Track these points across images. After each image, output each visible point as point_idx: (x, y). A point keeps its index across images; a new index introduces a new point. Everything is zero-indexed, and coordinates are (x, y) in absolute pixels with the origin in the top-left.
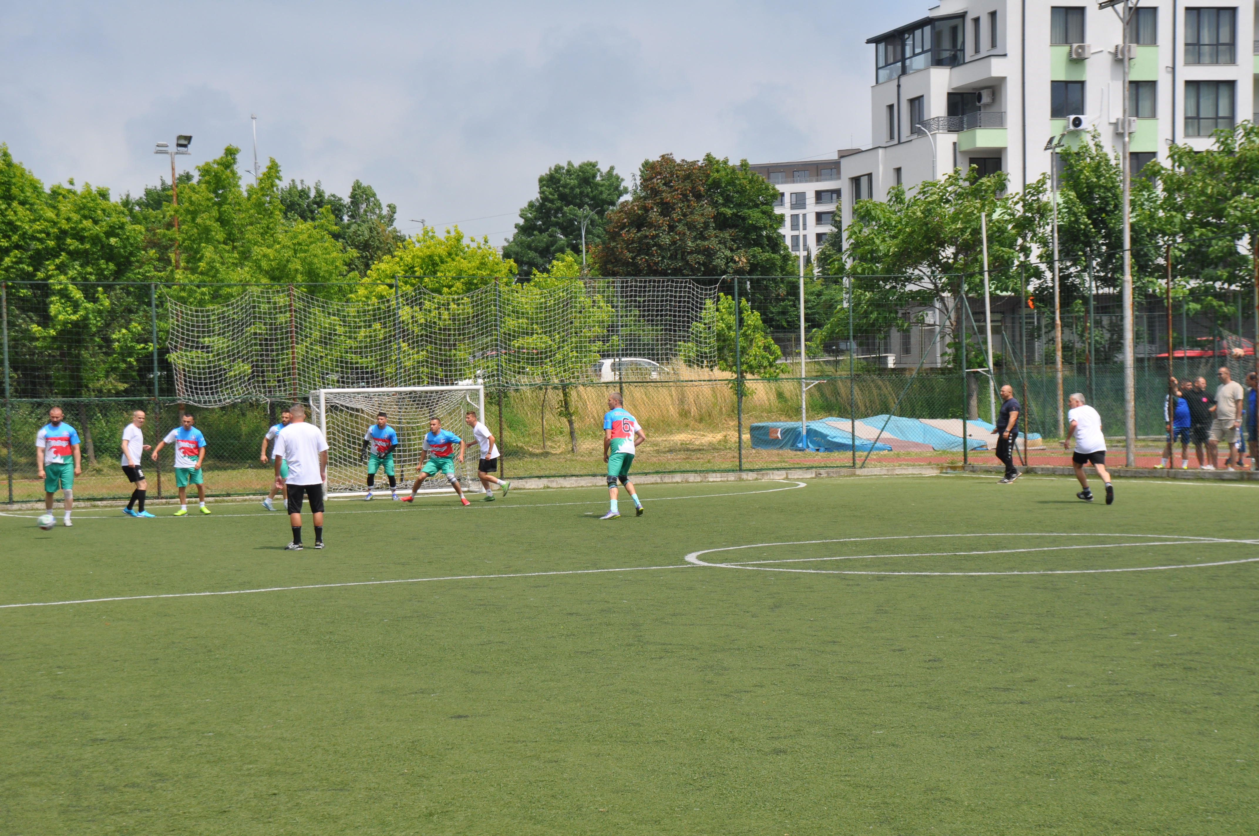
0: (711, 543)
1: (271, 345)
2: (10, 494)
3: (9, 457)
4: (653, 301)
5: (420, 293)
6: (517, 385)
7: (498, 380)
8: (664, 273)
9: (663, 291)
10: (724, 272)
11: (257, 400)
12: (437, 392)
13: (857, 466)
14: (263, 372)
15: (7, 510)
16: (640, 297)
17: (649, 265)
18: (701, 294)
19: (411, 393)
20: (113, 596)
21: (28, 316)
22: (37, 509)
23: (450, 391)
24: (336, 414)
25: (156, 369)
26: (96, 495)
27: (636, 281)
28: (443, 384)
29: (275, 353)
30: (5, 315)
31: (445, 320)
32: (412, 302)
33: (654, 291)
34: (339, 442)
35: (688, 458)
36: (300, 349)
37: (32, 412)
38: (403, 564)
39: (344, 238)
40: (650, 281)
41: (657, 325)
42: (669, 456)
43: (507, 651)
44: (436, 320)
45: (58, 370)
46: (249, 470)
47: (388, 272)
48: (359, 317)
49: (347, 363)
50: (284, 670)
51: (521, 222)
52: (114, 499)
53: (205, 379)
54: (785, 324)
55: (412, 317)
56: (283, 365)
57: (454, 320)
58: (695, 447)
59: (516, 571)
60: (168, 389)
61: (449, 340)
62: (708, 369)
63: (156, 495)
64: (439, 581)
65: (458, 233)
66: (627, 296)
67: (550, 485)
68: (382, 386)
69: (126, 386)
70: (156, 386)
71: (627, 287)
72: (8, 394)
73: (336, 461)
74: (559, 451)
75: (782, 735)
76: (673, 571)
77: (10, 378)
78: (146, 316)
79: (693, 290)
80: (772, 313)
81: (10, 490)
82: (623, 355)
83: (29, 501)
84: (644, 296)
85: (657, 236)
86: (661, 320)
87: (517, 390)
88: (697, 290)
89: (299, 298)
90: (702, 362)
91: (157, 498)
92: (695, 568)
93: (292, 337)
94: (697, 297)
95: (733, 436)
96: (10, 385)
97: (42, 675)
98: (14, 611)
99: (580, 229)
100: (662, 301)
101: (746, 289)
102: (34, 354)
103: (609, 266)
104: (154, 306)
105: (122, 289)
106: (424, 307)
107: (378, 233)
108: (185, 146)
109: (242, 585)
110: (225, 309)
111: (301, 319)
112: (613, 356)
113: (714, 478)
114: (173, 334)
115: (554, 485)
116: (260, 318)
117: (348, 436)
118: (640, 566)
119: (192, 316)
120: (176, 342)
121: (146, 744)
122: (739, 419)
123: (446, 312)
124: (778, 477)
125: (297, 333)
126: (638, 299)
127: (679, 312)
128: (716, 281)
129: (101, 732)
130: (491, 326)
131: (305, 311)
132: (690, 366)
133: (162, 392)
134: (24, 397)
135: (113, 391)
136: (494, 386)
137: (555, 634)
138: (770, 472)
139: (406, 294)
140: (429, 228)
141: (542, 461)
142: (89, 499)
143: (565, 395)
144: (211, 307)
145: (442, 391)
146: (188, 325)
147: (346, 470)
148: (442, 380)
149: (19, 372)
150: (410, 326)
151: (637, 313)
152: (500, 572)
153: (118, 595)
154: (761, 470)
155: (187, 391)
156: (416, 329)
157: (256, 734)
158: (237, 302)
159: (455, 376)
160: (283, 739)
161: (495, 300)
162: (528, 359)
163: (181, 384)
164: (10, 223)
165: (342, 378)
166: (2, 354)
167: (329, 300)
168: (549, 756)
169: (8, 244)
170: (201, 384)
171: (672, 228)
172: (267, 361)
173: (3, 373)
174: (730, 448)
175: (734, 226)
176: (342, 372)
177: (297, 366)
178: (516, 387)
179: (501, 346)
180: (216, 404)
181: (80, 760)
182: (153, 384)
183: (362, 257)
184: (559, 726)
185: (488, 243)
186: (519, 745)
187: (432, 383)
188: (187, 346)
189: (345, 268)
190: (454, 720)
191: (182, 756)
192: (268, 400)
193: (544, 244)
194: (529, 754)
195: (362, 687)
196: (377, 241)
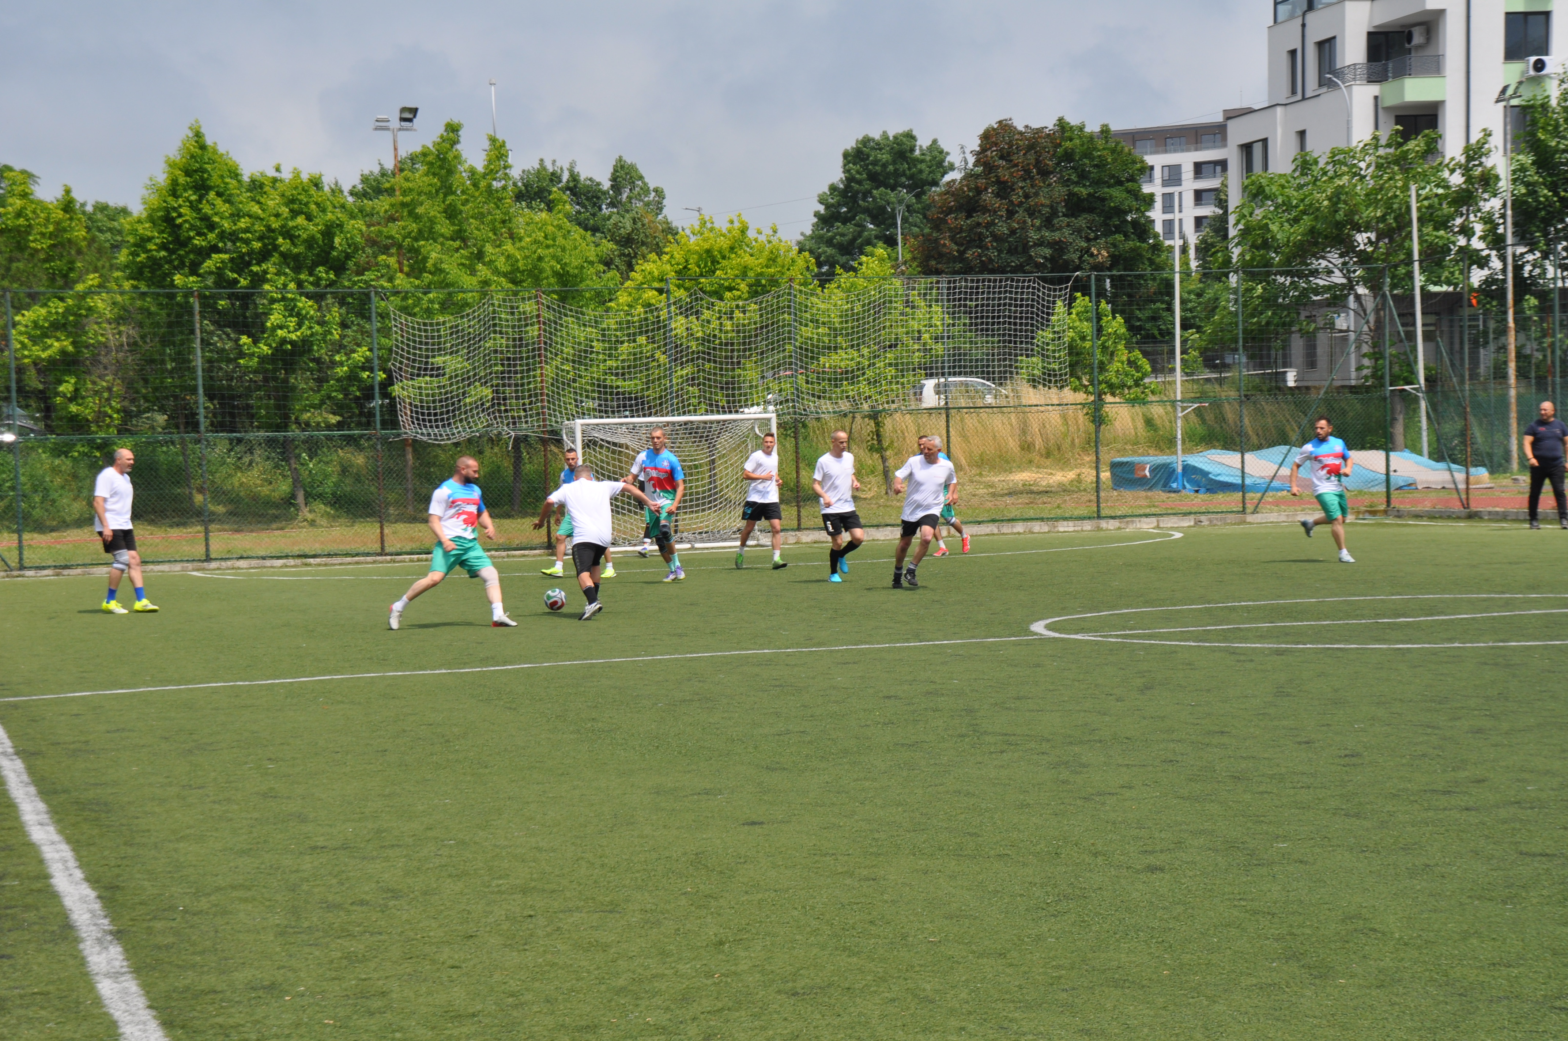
0: (1063, 609)
1: (515, 366)
2: (207, 550)
3: (206, 505)
4: (988, 305)
5: (697, 299)
6: (817, 413)
7: (794, 407)
8: (1002, 270)
9: (1000, 293)
10: (1078, 268)
11: (500, 433)
12: (718, 422)
13: (1248, 511)
14: (505, 399)
15: (204, 569)
16: (971, 300)
17: (982, 261)
18: (1049, 296)
19: (686, 423)
20: (330, 674)
21: (225, 333)
22: (239, 568)
23: (735, 421)
24: (594, 450)
25: (377, 395)
26: (307, 550)
27: (966, 281)
28: (724, 412)
29: (519, 375)
30: (198, 332)
31: (727, 332)
32: (687, 310)
33: (989, 293)
35: (1032, 503)
36: (549, 370)
37: (231, 450)
38: (680, 636)
39: (603, 233)
40: (984, 281)
41: (993, 336)
42: (1009, 500)
43: (810, 742)
44: (717, 332)
45: (261, 398)
47: (656, 274)
48: (621, 329)
49: (605, 387)
50: (538, 765)
52: (329, 555)
53: (435, 408)
54: (1156, 332)
55: (687, 329)
56: (530, 390)
57: (738, 332)
58: (1041, 489)
59: (819, 644)
60: (391, 421)
61: (732, 358)
62: (1057, 390)
63: (379, 550)
64: (724, 657)
65: (742, 223)
66: (954, 300)
68: (650, 415)
69: (339, 418)
70: (378, 418)
71: (955, 288)
72: (202, 428)
74: (869, 496)
75: (1158, 848)
76: (1015, 644)
77: (205, 408)
78: (364, 331)
79: (1039, 290)
80: (1139, 320)
81: (207, 545)
82: (950, 374)
83: (228, 559)
84: (977, 300)
85: (992, 224)
86: (998, 330)
87: (818, 419)
88: (1044, 290)
89: (548, 307)
90: (1050, 381)
91: (381, 554)
92: (1044, 641)
93: (540, 356)
94: (1043, 300)
95: (1089, 475)
96: (206, 417)
97: (250, 769)
98: (215, 691)
99: (894, 217)
100: (999, 305)
101: (1105, 289)
102: (232, 379)
103: (933, 263)
104: (374, 320)
105: (336, 298)
106: (701, 316)
107: (643, 225)
108: (410, 120)
109: (484, 661)
110: (459, 321)
111: (551, 333)
112: (937, 374)
113: (1065, 527)
114: (397, 353)
116: (501, 332)
118: (973, 637)
119: (420, 330)
120: (401, 363)
121: (374, 853)
122: (1097, 453)
123: (729, 323)
124: (1147, 525)
125: (546, 350)
126: (968, 303)
127: (1021, 318)
128: (1068, 279)
129: (322, 839)
130: (784, 339)
131: (556, 323)
132: (1034, 387)
133: (384, 424)
134: (222, 431)
135: (323, 425)
136: (789, 414)
137: (869, 722)
138: (1137, 519)
139: (680, 301)
140: (707, 218)
142: (299, 556)
143: (877, 424)
144: (442, 319)
145: (725, 421)
146: (415, 341)
148: (723, 407)
149: (216, 402)
150: (685, 340)
151: (967, 321)
152: (798, 645)
153: (337, 672)
154: (1125, 517)
155: (413, 423)
156: (694, 345)
157: (506, 843)
158: (474, 312)
159: (740, 401)
160: (539, 849)
161: (789, 307)
162: (830, 380)
163: (406, 414)
164: (206, 219)
165: (600, 405)
166: (195, 379)
167: (584, 309)
168: (865, 872)
169: (204, 244)
170: (429, 414)
171: (1011, 214)
172: (510, 385)
173: (196, 402)
174: (1085, 490)
175: (1091, 210)
176: (599, 398)
177: (546, 391)
178: (816, 416)
179: (796, 364)
180: (449, 439)
181: (297, 871)
182: (374, 415)
183: (624, 255)
184: (876, 836)
185: (778, 235)
186: (828, 858)
187: (712, 412)
188: (413, 367)
189: (601, 267)
190: (746, 827)
191: (418, 869)
192: (513, 434)
193: (850, 237)
194: (840, 870)
195: (632, 786)
196: (642, 235)
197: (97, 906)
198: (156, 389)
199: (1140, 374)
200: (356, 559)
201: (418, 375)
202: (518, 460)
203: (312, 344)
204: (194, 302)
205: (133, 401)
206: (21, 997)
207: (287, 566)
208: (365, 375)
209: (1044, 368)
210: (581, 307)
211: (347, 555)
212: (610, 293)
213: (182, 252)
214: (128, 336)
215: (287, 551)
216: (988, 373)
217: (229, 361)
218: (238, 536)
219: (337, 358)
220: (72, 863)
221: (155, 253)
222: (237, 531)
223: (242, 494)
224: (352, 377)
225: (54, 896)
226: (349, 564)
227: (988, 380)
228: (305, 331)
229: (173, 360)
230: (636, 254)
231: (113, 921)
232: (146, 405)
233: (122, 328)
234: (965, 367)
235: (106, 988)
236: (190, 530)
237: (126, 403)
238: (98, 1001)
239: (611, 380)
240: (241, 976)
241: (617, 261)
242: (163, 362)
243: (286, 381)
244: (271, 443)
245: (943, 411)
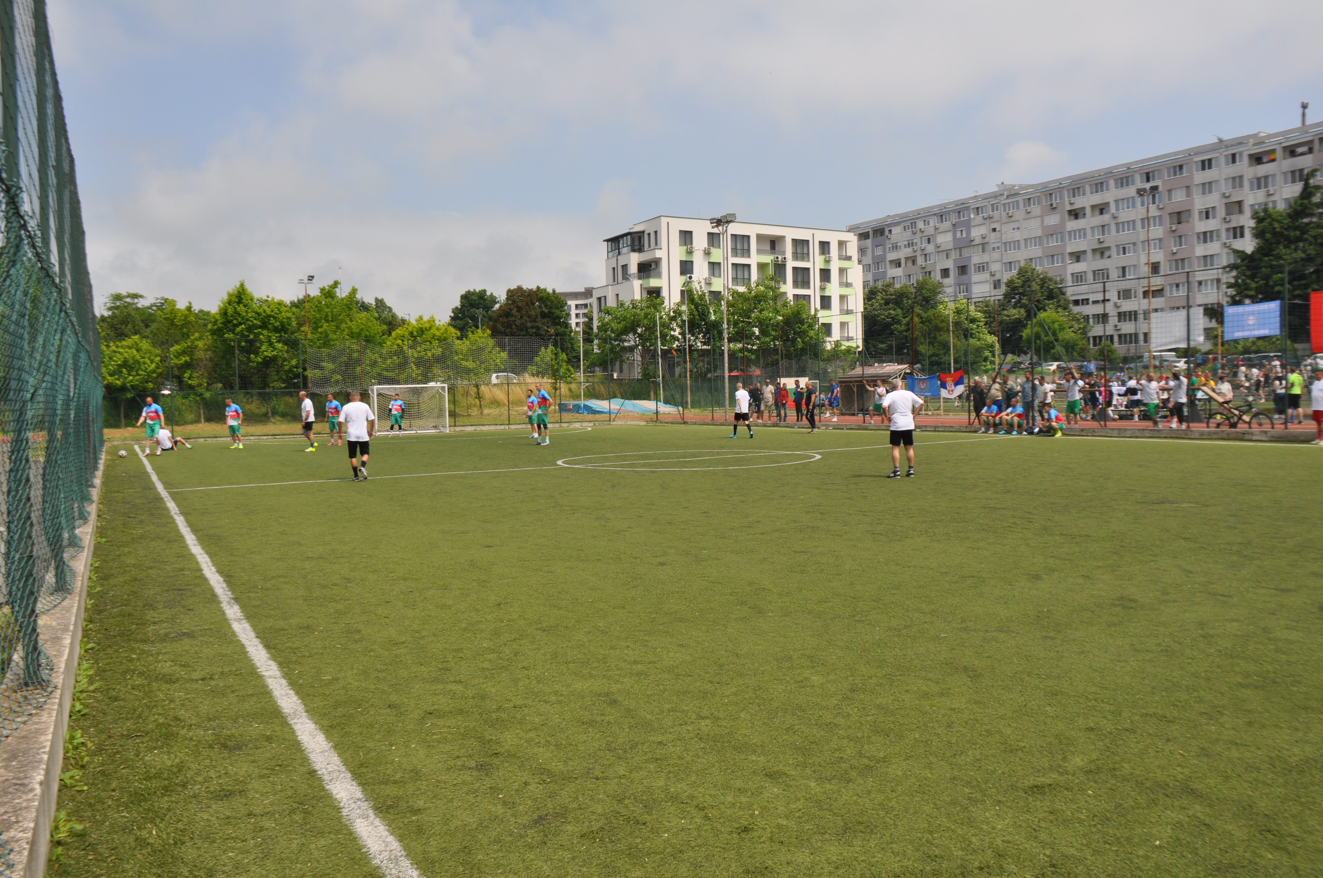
5: (416, 344)
6: (460, 385)
7: (453, 382)
8: (519, 336)
12: (421, 387)
13: (612, 420)
14: (345, 379)
16: (508, 346)
17: (511, 333)
18: (539, 345)
19: (411, 388)
21: (245, 354)
23: (431, 387)
26: (274, 433)
27: (506, 340)
32: (412, 348)
36: (361, 369)
41: (516, 359)
47: (401, 335)
48: (388, 354)
49: (382, 374)
61: (430, 365)
68: (400, 385)
71: (503, 342)
72: (235, 388)
77: (237, 381)
79: (535, 343)
82: (501, 371)
85: (515, 320)
86: (520, 357)
87: (460, 387)
89: (362, 346)
90: (539, 375)
93: (358, 363)
94: (537, 346)
96: (237, 384)
104: (300, 349)
108: (311, 280)
110: (330, 350)
111: (361, 355)
112: (497, 372)
114: (307, 362)
116: (345, 355)
119: (316, 353)
120: (309, 365)
124: (575, 425)
125: (360, 362)
127: (529, 353)
131: (364, 351)
132: (533, 376)
134: (242, 389)
135: (280, 388)
136: (451, 385)
138: (572, 423)
139: (409, 344)
140: (418, 317)
141: (468, 418)
142: (272, 435)
143: (477, 389)
144: (324, 350)
146: (315, 358)
149: (241, 379)
164: (239, 313)
166: (233, 371)
169: (237, 322)
173: (234, 379)
188: (313, 367)
193: (463, 325)
197: (225, 585)
198: (219, 375)
199: (569, 373)
201: (315, 370)
203: (277, 358)
204: (233, 343)
206: (201, 630)
208: (295, 369)
209: (537, 370)
210: (373, 347)
212: (384, 341)
213: (229, 325)
214: (210, 356)
216: (515, 372)
217: (247, 364)
219: (285, 363)
220: (210, 564)
221: (220, 326)
224: (290, 371)
225: (205, 580)
227: (515, 374)
228: (274, 353)
230: (392, 328)
231: (233, 593)
233: (207, 353)
234: (507, 369)
235: (236, 627)
238: (234, 634)
239: (384, 372)
240: (294, 621)
241: (386, 330)
242: (223, 365)
243: (266, 371)
244: (259, 394)
245: (499, 385)
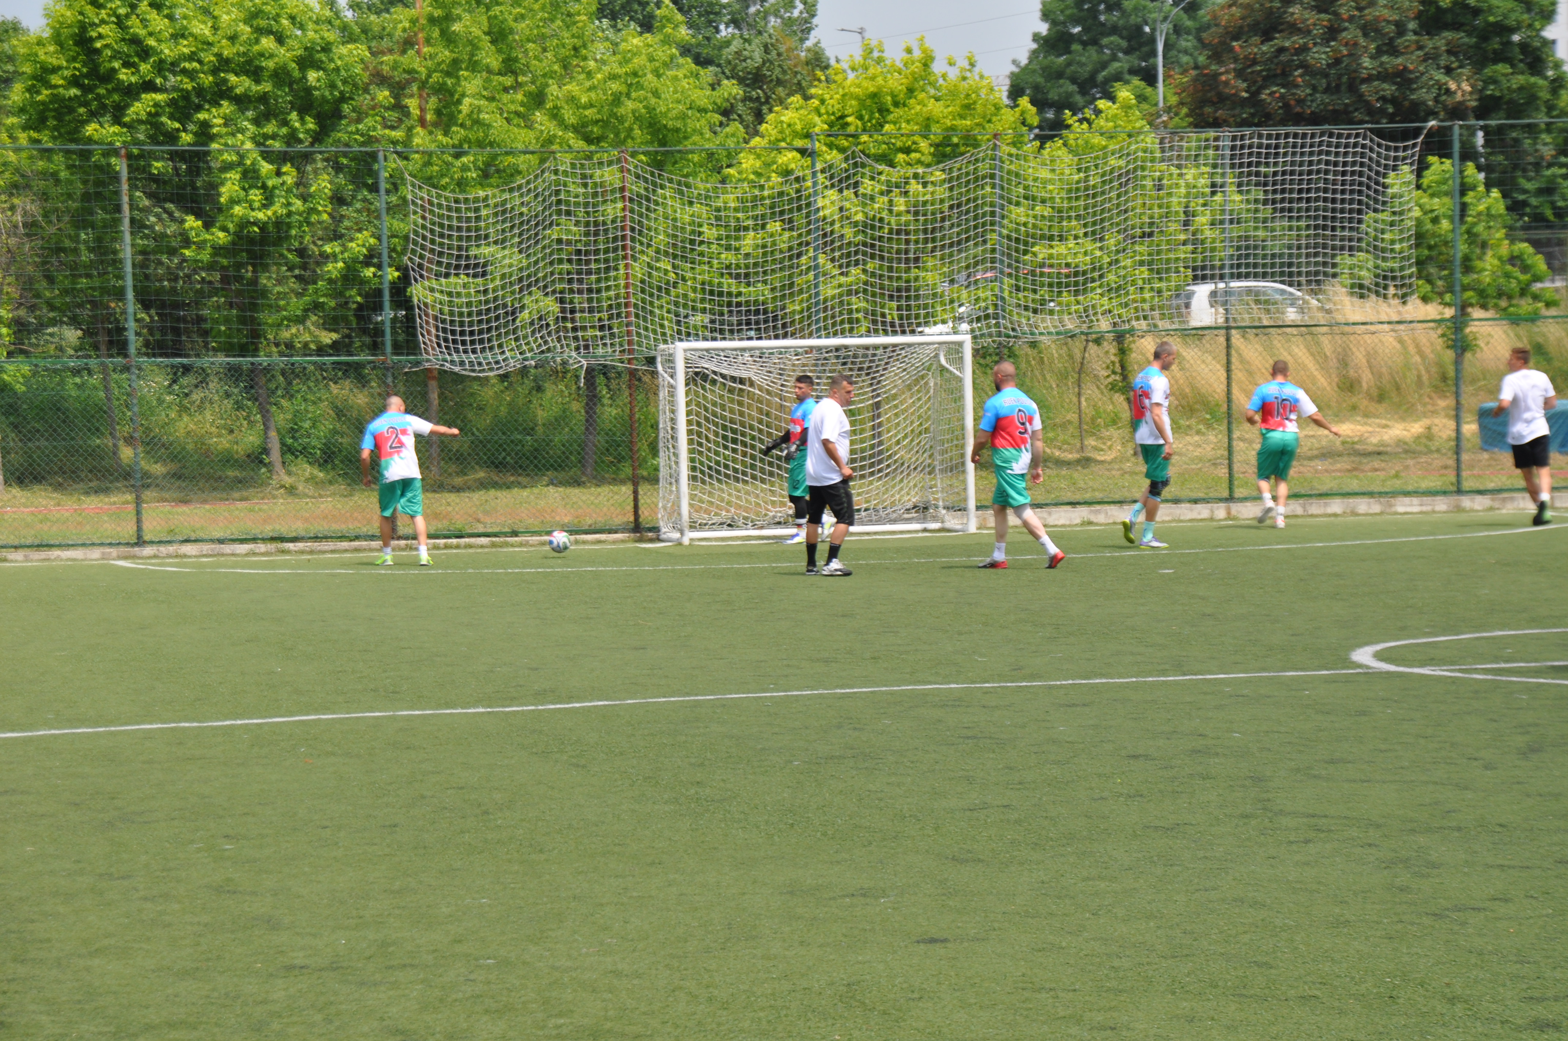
0: (1403, 628)
1: (588, 262)
3: (137, 463)
4: (1292, 173)
5: (855, 165)
6: (1032, 334)
7: (997, 325)
8: (1315, 120)
9: (1311, 154)
10: (1432, 114)
11: (564, 363)
12: (885, 347)
14: (573, 311)
15: (133, 557)
16: (1267, 165)
17: (1286, 106)
18: (1387, 158)
19: (837, 349)
20: (316, 711)
21: (166, 211)
22: (185, 556)
23: (910, 345)
24: (704, 388)
25: (387, 305)
26: (283, 529)
27: (1260, 136)
28: (895, 333)
29: (593, 277)
30: (126, 208)
31: (899, 214)
32: (840, 181)
33: (1294, 154)
34: (708, 439)
35: (1355, 469)
36: (638, 270)
37: (174, 381)
38: (826, 661)
39: (719, 65)
40: (1287, 136)
41: (1299, 218)
42: (1319, 465)
43: (1018, 822)
44: (884, 214)
45: (218, 308)
46: (551, 489)
47: (798, 127)
48: (745, 210)
49: (721, 294)
50: (617, 849)
51: (1043, 28)
52: (316, 538)
53: (471, 324)
54: (1549, 213)
55: (841, 209)
56: (609, 299)
57: (916, 213)
58: (1370, 449)
59: (1033, 677)
60: (408, 341)
61: (907, 252)
62: (1397, 301)
64: (892, 693)
65: (924, 51)
66: (1241, 165)
67: (1093, 518)
68: (785, 336)
69: (335, 336)
70: (388, 337)
71: (1242, 147)
72: (132, 350)
73: (702, 472)
74: (1108, 456)
75: (1550, 994)
76: (1327, 680)
77: (137, 320)
78: (368, 210)
79: (1371, 150)
80: (1525, 191)
81: (139, 521)
82: (1232, 276)
83: (169, 542)
84: (1276, 164)
85: (1304, 49)
86: (1308, 210)
87: (1033, 345)
88: (1379, 150)
89: (638, 177)
90: (1386, 287)
92: (1371, 675)
93: (624, 248)
94: (1378, 164)
95: (1444, 427)
96: (138, 334)
97: (199, 850)
98: (149, 735)
99: (1152, 41)
100: (1310, 173)
101: (1474, 147)
102: (176, 279)
103: (1208, 110)
104: (382, 192)
105: (327, 160)
106: (861, 190)
107: (779, 55)
109: (541, 696)
110: (507, 196)
111: (641, 215)
112: (1213, 277)
113: (1406, 506)
114: (415, 243)
115: (1101, 518)
116: (568, 213)
117: (724, 428)
118: (1264, 669)
119: (449, 209)
120: (421, 257)
121: (378, 977)
122: (1457, 395)
123: (902, 200)
125: (633, 239)
126: (1262, 169)
127: (1343, 192)
128: (1416, 133)
129: (301, 954)
130: (984, 224)
131: (648, 200)
132: (1362, 296)
133: (397, 348)
134: (161, 355)
135: (313, 346)
136: (990, 335)
137: (1106, 794)
139: (830, 167)
140: (874, 43)
141: (1078, 474)
142: (273, 539)
143: (1122, 352)
144: (481, 194)
145: (895, 346)
146: (441, 226)
147: (722, 490)
148: (892, 325)
149: (153, 312)
150: (837, 226)
151: (1261, 197)
152: (1001, 677)
153: (326, 710)
154: (1499, 491)
155: (439, 345)
156: (848, 232)
157: (569, 964)
158: (528, 183)
159: (917, 317)
160: (617, 974)
161: (992, 176)
162: (1050, 285)
163: (429, 332)
164: (135, 41)
165: (712, 322)
166: (120, 277)
167: (691, 180)
168: (1100, 1018)
169: (133, 79)
170: (462, 333)
171: (1332, 33)
172: (580, 292)
173: (124, 312)
174: (1438, 451)
175: (1456, 26)
176: (712, 312)
177: (633, 300)
178: (1030, 338)
179: (1002, 262)
180: (491, 369)
181: (264, 1002)
182: (382, 333)
183: (751, 99)
184: (1116, 963)
185: (977, 70)
186: (1044, 995)
187: (876, 331)
188: (439, 263)
189: (717, 118)
190: (922, 946)
191: (441, 1000)
192: (584, 363)
193: (1089, 68)
194: (1062, 1014)
195: (755, 882)
196: (777, 71)
198: (65, 292)
199: (1528, 277)
200: (356, 544)
201: (447, 275)
202: (592, 399)
203: (289, 226)
204: (120, 165)
205: (32, 308)
207: (255, 554)
208: (369, 272)
209: (1377, 267)
210: (686, 176)
211: (342, 538)
212: (729, 156)
213: (102, 91)
214: (25, 213)
215: (256, 531)
216: (1291, 274)
217: (172, 252)
218: (184, 509)
219: (328, 249)
221: (61, 90)
222: (185, 502)
223: (190, 447)
224: (350, 276)
226: (346, 551)
227: (1290, 285)
228: (278, 208)
229: (91, 250)
230: (768, 98)
232: (51, 315)
233: (16, 201)
234: (1255, 265)
236: (113, 499)
237: (22, 312)
239: (729, 284)
241: (740, 107)
242: (76, 251)
243: (254, 282)
245: (1223, 332)
